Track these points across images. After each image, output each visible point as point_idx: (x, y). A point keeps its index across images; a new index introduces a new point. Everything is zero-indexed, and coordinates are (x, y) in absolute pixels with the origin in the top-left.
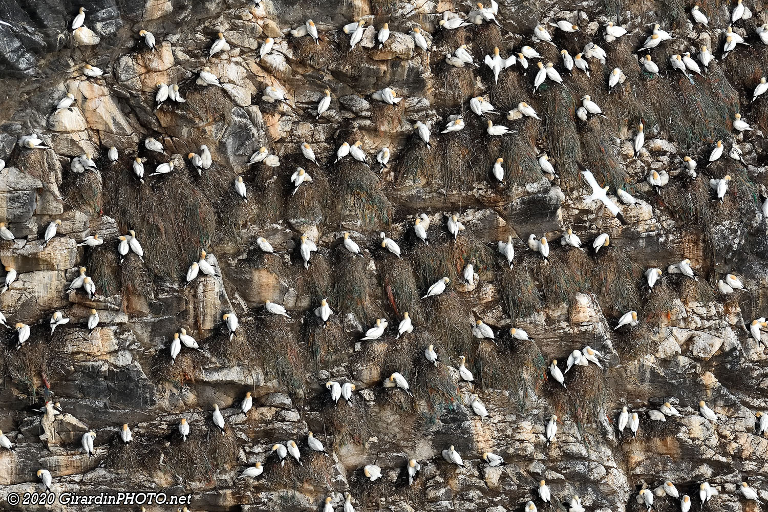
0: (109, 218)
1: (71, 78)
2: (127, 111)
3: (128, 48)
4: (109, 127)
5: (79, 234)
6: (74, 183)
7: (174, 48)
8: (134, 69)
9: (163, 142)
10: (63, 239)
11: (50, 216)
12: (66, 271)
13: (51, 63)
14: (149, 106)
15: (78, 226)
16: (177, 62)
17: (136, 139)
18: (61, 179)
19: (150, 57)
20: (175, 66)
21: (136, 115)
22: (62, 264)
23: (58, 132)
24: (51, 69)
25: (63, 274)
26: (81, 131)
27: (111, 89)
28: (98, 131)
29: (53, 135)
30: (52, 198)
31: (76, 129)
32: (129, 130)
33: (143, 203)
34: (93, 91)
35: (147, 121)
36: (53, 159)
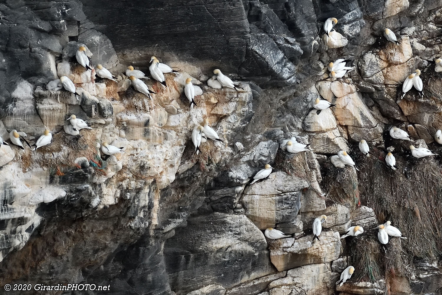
0: (367, 208)
1: (321, 80)
2: (371, 104)
3: (369, 45)
4: (358, 122)
5: (342, 226)
6: (334, 179)
7: (412, 40)
8: (377, 65)
9: (406, 129)
10: (328, 233)
11: (314, 212)
12: (331, 263)
13: (304, 69)
14: (392, 97)
15: (340, 218)
16: (415, 53)
17: (380, 130)
18: (320, 176)
19: (392, 51)
20: (413, 57)
21: (379, 108)
22: (328, 257)
23: (313, 132)
24: (303, 74)
25: (329, 266)
26: (334, 129)
27: (358, 86)
28: (346, 127)
29: (310, 136)
30: (315, 195)
31: (329, 128)
32: (374, 123)
33: (398, 190)
34: (342, 90)
35: (390, 112)
36: (312, 158)
